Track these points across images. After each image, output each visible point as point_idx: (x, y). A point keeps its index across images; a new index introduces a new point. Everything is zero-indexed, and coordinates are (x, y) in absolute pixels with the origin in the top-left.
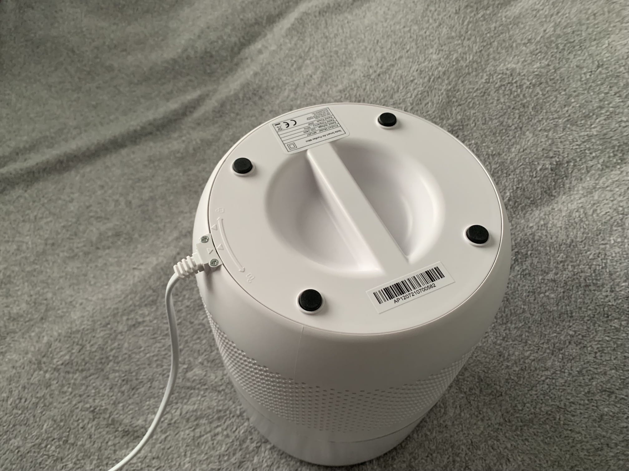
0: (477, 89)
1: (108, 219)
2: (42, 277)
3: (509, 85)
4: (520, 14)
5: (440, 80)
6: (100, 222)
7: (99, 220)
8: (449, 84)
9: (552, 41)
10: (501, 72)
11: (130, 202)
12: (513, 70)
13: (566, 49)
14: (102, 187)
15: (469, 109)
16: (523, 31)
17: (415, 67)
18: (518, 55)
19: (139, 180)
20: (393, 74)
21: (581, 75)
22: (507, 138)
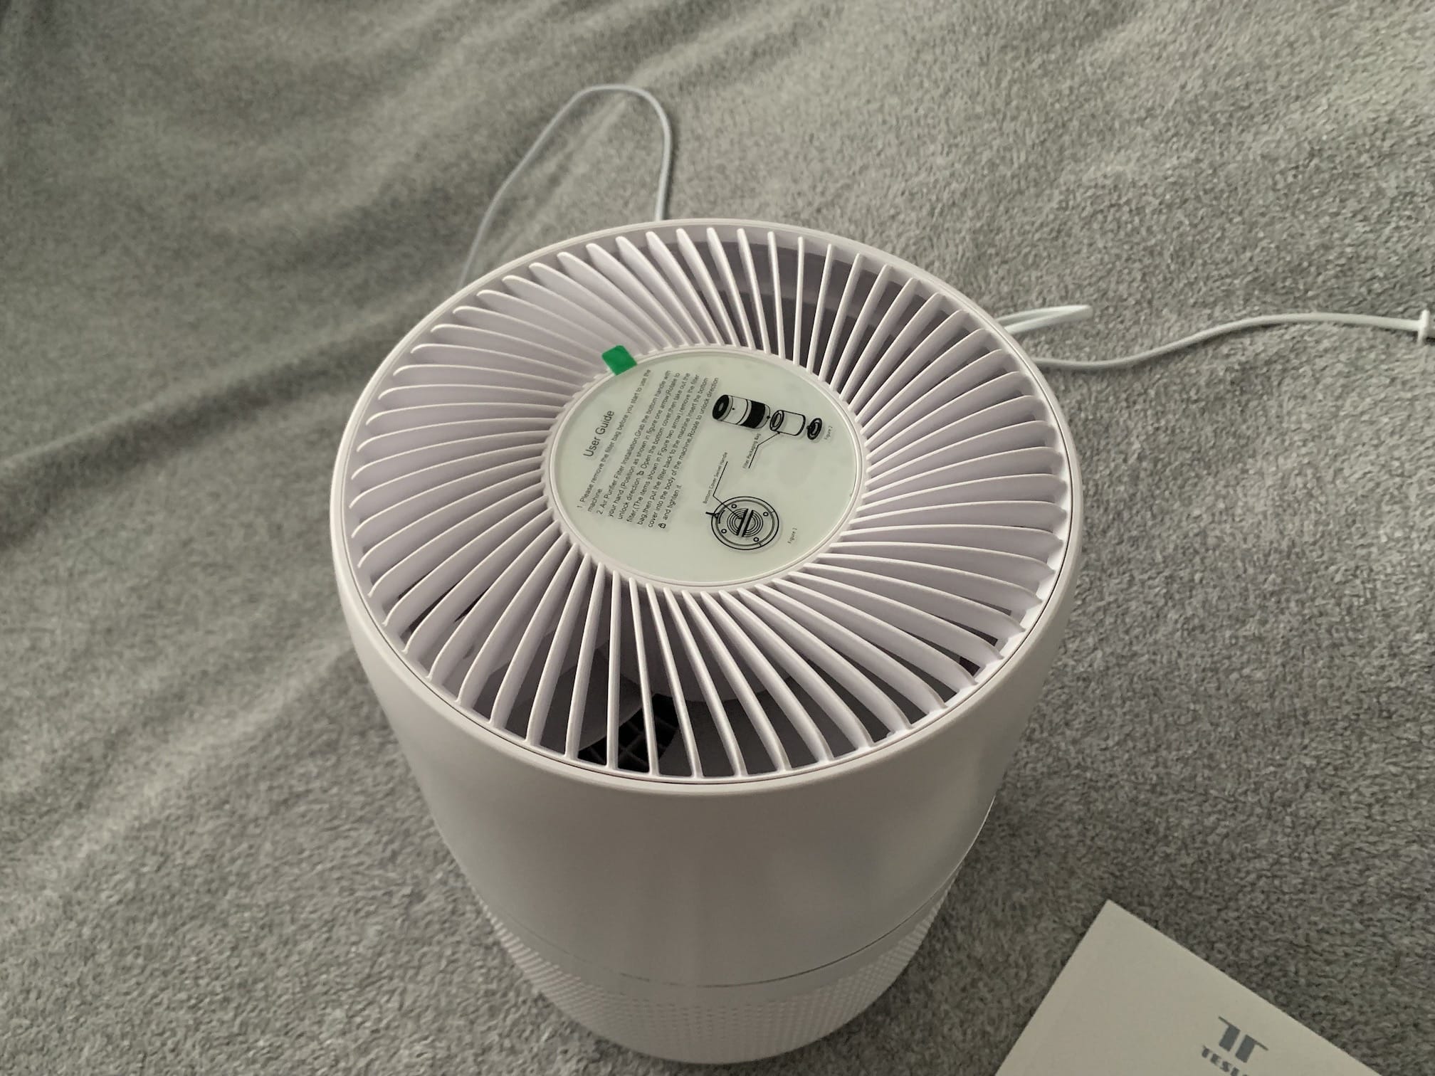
0: (1042, 225)
1: (230, 568)
2: (80, 708)
3: (1112, 210)
4: (1124, 55)
5: (955, 210)
6: (212, 575)
7: (210, 570)
8: (978, 216)
9: (1200, 109)
10: (1093, 184)
11: (279, 527)
12: (1118, 176)
13: (1235, 123)
14: (215, 496)
15: (1027, 269)
16: (1135, 91)
17: (898, 186)
18: (1127, 147)
19: (298, 477)
20: (850, 206)
21: (1273, 178)
22: (1121, 327)
